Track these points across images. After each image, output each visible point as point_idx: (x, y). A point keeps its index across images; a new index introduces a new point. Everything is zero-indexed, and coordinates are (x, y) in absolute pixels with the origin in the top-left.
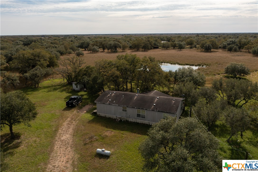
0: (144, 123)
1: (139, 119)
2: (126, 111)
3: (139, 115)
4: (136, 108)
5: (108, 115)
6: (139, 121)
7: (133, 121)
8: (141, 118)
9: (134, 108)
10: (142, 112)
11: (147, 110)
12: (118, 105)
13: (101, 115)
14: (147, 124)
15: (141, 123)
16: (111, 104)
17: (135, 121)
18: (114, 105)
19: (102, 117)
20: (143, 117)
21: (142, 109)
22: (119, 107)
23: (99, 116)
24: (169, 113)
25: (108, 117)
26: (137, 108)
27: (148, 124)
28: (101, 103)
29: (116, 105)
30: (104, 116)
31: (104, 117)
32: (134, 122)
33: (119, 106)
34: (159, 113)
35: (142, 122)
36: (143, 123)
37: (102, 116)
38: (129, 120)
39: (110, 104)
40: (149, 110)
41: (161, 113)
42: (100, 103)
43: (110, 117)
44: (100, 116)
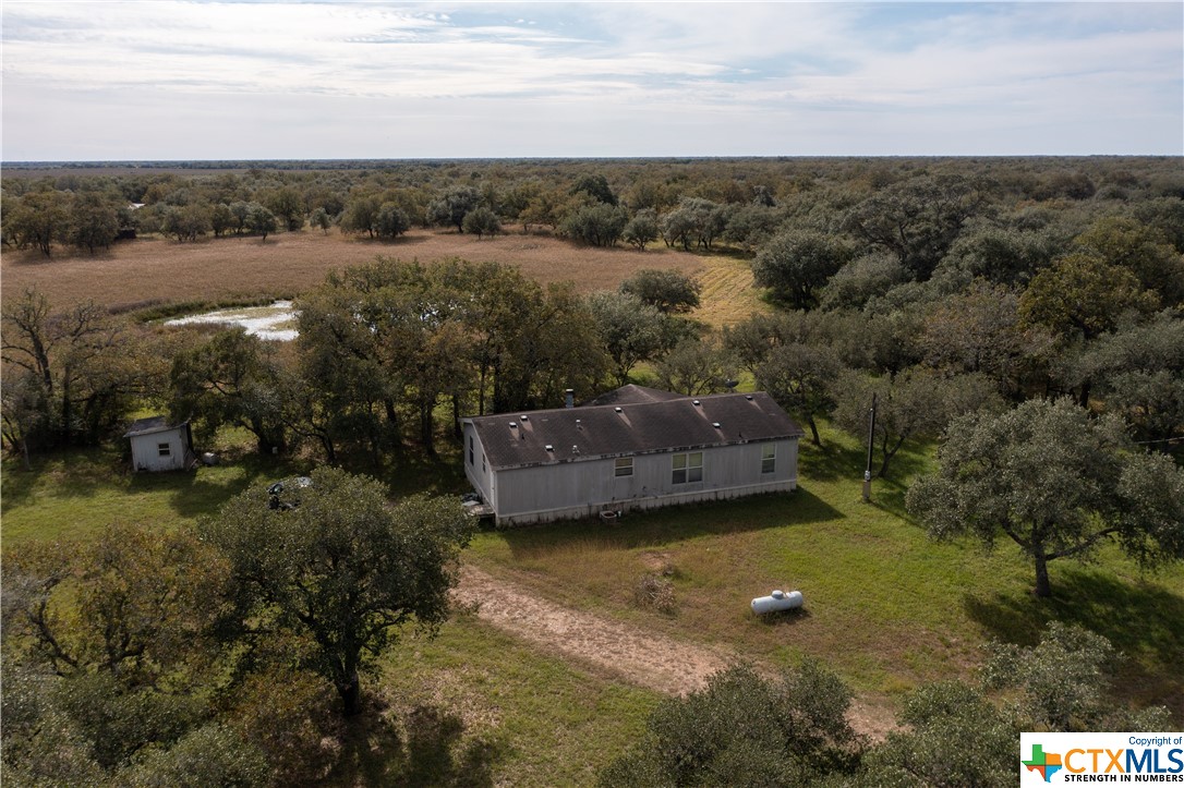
0: (698, 499)
1: (679, 490)
2: (629, 472)
3: (679, 477)
4: (671, 449)
5: (549, 513)
6: (683, 495)
7: (658, 504)
8: (688, 484)
9: (665, 451)
10: (690, 462)
11: (711, 447)
12: (599, 457)
13: (518, 520)
14: (709, 501)
15: (687, 504)
16: (569, 460)
17: (666, 503)
18: (585, 459)
19: (523, 525)
20: (696, 477)
21: (692, 448)
22: (602, 465)
23: (511, 524)
24: (785, 438)
25: (552, 518)
26: (675, 451)
27: (713, 497)
28: (523, 467)
29: (593, 458)
30: (534, 519)
31: (536, 524)
32: (663, 508)
33: (604, 458)
34: (750, 446)
35: (689, 500)
36: (694, 502)
37: (525, 520)
38: (643, 506)
39: (564, 462)
40: (720, 446)
41: (757, 446)
42: (518, 466)
43: (561, 515)
44: (514, 523)
